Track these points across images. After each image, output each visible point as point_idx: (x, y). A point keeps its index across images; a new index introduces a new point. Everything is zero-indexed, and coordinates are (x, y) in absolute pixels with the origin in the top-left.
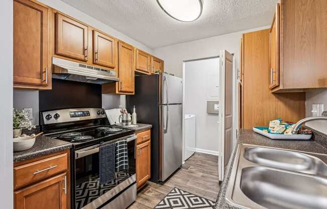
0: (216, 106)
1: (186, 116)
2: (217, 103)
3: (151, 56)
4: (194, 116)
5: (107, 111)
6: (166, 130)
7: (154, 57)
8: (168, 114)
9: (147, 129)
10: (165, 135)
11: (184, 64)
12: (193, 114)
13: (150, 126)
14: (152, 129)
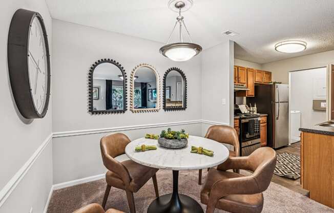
0: (323, 105)
1: (291, 112)
2: (325, 101)
3: (263, 71)
4: (299, 112)
5: (239, 106)
6: (278, 118)
7: (265, 72)
8: (279, 108)
9: (265, 116)
10: (277, 121)
11: (290, 73)
12: (298, 110)
13: (266, 115)
14: (268, 117)
